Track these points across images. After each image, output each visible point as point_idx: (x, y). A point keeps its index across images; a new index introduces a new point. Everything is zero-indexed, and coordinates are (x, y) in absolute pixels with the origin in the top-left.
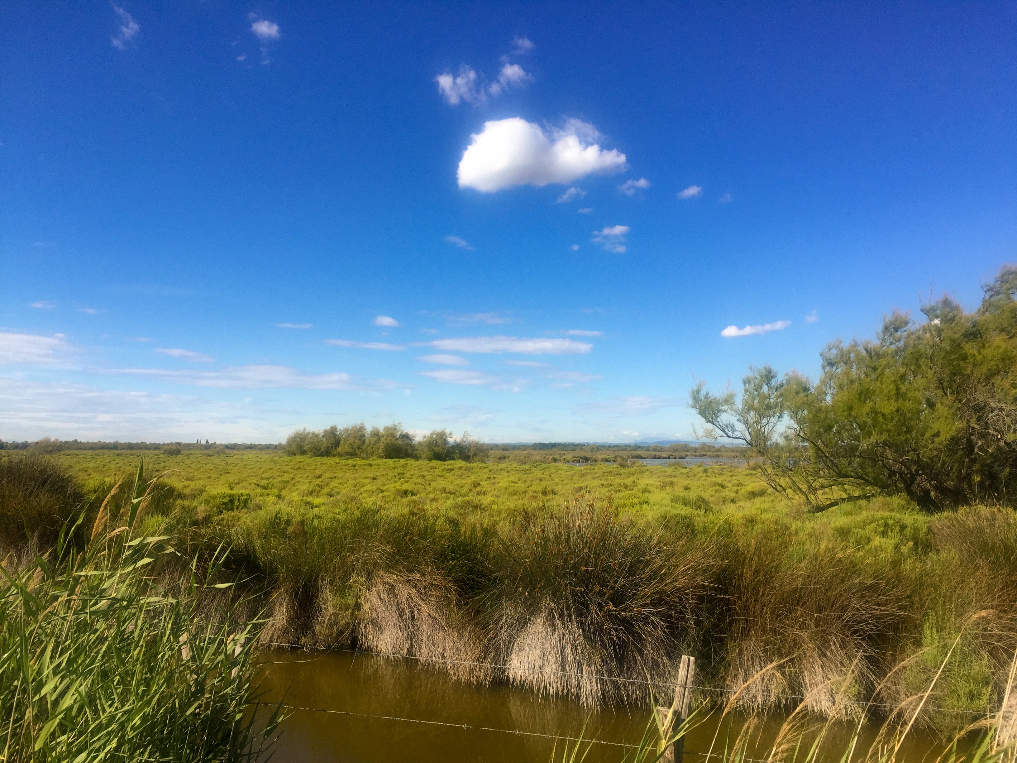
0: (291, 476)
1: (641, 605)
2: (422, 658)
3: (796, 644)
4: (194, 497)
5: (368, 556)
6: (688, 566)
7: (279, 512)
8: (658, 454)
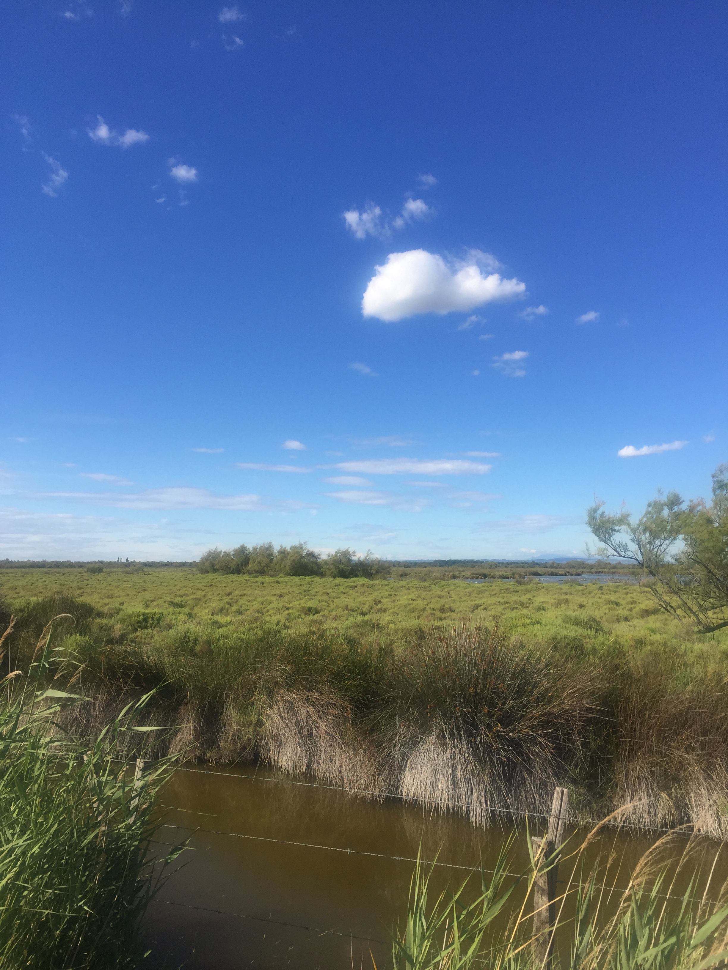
0: (203, 593)
1: (529, 727)
2: (320, 775)
3: (682, 766)
4: (111, 616)
5: (269, 675)
6: (575, 689)
7: (188, 631)
8: (555, 570)
